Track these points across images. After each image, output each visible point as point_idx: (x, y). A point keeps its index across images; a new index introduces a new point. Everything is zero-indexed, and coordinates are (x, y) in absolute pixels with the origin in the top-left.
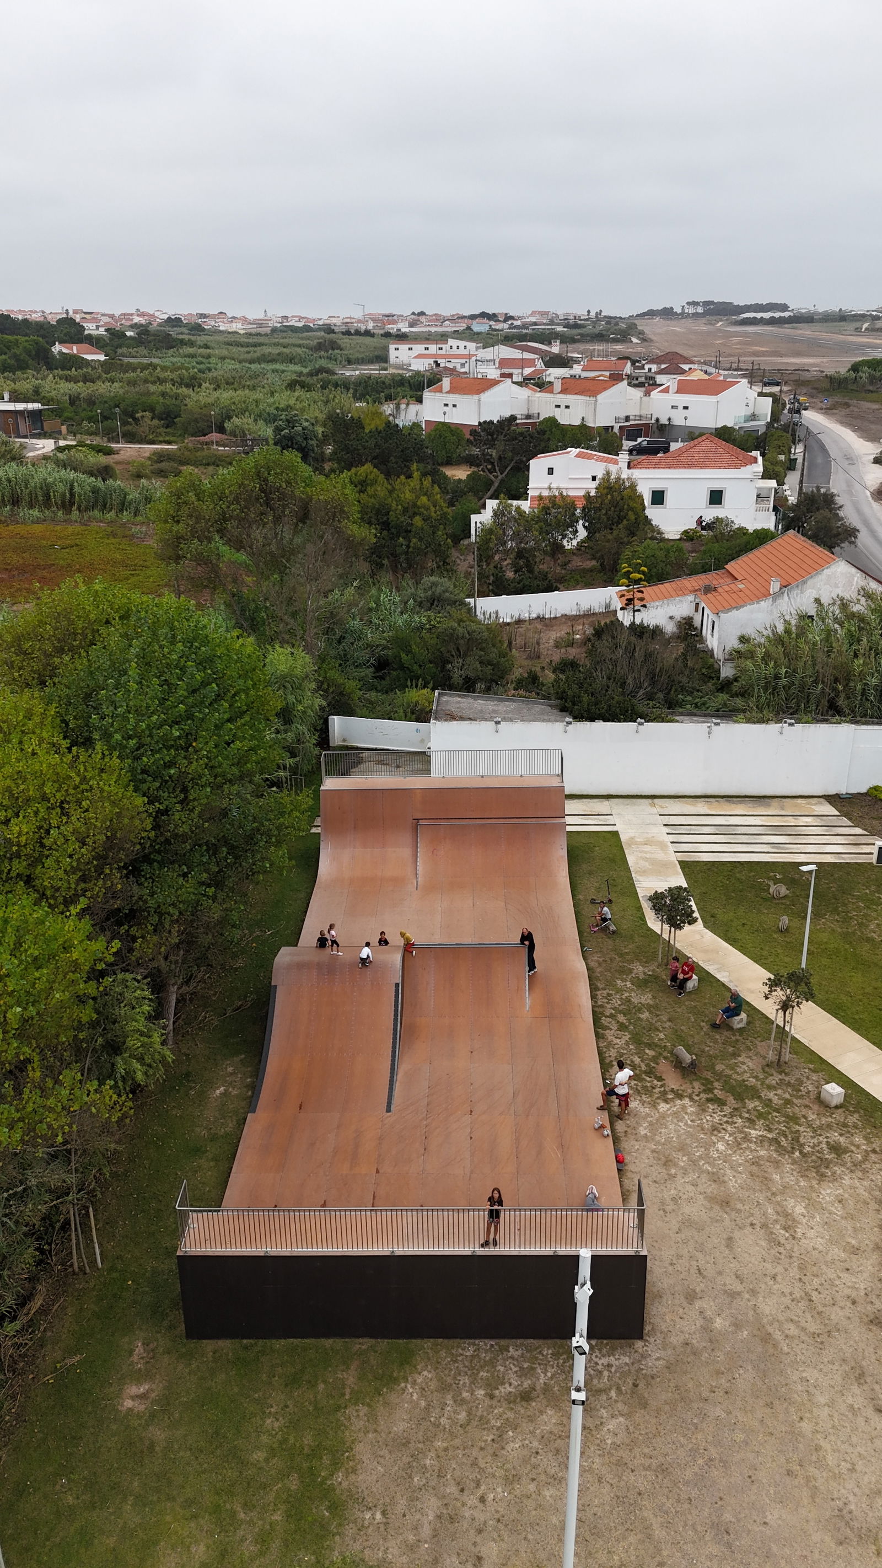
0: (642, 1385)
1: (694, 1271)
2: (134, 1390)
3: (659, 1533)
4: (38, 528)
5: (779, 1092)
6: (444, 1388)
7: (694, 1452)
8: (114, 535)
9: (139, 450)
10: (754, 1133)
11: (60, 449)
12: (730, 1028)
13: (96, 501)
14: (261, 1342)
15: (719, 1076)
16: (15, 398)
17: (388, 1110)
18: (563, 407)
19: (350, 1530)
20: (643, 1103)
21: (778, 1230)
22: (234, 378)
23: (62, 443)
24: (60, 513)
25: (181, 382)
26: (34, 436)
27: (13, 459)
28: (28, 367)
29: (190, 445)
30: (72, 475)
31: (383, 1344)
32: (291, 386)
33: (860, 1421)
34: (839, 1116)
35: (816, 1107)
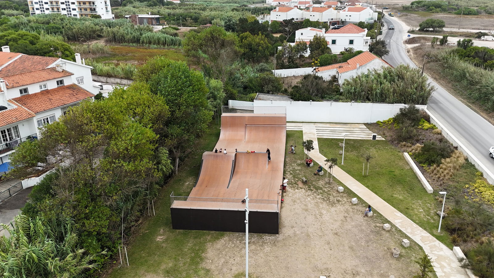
0: (276, 242)
1: (295, 222)
2: (160, 237)
3: (272, 267)
4: (155, 50)
5: (328, 189)
6: (230, 240)
7: (285, 254)
8: (176, 52)
9: (186, 29)
10: (318, 197)
11: (163, 28)
12: (319, 175)
13: (172, 43)
14: (189, 230)
15: (313, 185)
16: (152, 14)
17: (228, 188)
18: (312, 16)
19: (204, 263)
20: (292, 189)
21: (318, 216)
22: (216, 8)
23: (164, 27)
24: (162, 46)
25: (201, 9)
26: (157, 25)
27: (150, 31)
28: (157, 5)
29: (201, 27)
30: (166, 35)
31: (217, 232)
32: (233, 10)
33: (326, 251)
34: (341, 194)
35: (336, 192)
